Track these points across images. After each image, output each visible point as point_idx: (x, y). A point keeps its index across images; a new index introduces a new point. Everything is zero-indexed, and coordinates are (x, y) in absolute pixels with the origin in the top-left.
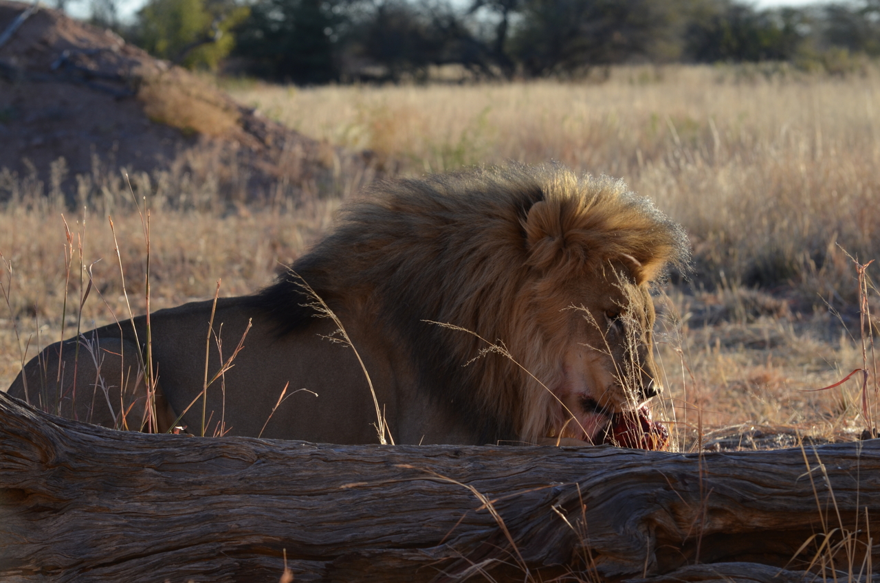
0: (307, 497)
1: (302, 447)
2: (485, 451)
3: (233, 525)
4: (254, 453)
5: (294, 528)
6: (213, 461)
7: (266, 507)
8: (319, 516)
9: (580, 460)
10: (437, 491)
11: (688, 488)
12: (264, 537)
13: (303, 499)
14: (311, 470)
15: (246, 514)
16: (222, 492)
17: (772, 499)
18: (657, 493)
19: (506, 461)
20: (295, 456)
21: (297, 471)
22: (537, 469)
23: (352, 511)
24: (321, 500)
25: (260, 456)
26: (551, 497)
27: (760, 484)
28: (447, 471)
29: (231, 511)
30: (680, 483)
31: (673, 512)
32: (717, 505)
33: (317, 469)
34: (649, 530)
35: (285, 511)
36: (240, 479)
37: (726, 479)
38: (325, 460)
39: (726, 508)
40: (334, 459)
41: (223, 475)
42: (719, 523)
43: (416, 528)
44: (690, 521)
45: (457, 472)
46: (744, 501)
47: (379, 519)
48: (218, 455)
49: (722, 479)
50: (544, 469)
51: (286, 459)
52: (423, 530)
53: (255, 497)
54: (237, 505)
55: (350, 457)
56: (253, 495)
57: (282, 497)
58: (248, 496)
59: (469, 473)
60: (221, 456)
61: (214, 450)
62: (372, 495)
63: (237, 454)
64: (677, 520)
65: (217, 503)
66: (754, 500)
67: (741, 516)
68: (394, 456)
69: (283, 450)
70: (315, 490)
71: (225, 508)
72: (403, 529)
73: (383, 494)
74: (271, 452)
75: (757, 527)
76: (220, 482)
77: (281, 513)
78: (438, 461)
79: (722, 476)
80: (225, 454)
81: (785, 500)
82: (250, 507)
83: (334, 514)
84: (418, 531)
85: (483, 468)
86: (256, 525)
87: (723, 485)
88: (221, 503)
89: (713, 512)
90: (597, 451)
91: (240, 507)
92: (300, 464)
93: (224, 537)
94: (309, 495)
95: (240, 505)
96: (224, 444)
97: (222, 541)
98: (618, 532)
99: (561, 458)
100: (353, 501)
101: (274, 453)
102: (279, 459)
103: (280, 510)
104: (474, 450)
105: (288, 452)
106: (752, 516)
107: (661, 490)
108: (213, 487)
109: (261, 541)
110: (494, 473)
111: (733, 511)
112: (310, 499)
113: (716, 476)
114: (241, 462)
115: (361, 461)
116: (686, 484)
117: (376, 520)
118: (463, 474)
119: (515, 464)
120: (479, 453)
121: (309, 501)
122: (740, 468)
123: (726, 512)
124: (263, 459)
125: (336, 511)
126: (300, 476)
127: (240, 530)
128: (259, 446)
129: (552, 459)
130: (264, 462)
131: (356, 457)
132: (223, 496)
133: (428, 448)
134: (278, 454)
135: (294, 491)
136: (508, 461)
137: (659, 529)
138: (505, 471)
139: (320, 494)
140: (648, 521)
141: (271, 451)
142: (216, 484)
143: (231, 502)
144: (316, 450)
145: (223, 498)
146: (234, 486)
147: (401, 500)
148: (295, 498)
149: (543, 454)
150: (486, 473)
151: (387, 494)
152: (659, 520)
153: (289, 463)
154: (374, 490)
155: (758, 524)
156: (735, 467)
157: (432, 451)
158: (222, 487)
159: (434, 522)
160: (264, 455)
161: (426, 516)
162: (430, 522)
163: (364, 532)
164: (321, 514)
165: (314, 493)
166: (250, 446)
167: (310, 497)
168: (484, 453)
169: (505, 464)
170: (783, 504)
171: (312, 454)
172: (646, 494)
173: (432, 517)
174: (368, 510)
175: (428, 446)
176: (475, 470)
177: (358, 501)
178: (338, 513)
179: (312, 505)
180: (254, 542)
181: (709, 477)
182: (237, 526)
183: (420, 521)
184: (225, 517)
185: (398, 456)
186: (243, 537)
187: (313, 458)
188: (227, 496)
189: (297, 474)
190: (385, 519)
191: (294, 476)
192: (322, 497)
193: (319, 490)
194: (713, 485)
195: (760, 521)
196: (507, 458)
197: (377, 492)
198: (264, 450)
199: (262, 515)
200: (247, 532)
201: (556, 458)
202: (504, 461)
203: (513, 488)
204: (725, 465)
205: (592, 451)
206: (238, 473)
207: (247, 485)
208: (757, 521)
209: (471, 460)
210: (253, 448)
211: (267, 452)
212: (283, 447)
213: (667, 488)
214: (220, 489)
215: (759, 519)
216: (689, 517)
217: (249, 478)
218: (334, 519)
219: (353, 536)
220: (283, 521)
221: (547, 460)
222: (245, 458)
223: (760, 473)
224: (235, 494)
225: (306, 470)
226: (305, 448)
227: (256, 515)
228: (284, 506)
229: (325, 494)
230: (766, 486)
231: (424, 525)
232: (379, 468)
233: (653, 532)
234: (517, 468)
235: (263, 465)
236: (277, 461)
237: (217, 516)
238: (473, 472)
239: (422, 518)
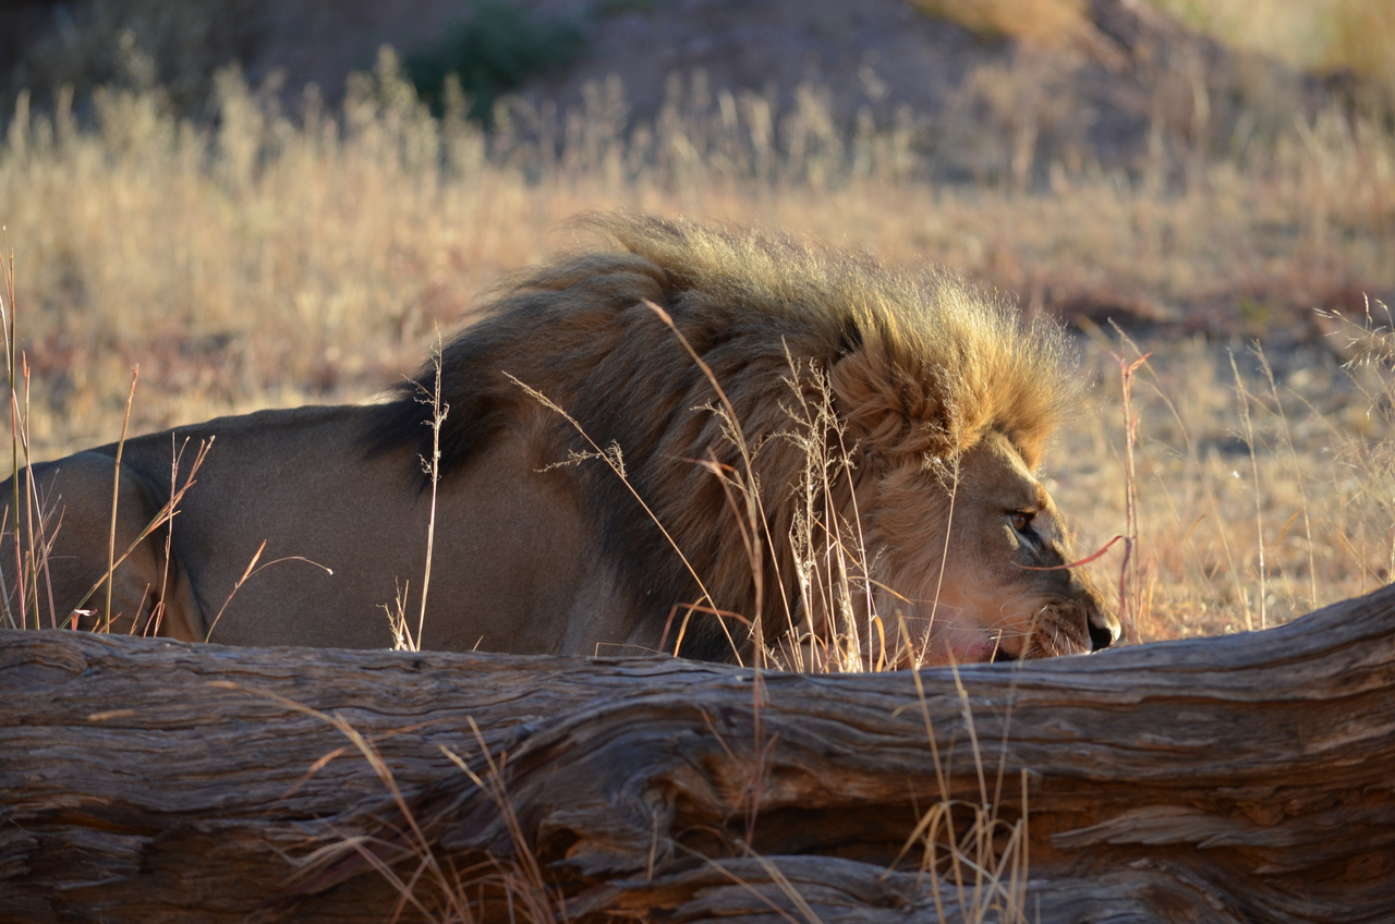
0: (161, 732)
1: (165, 650)
2: (463, 662)
3: (34, 777)
4: (82, 658)
5: (132, 783)
6: (17, 670)
7: (92, 748)
8: (176, 765)
9: (615, 680)
10: (373, 726)
11: (735, 732)
12: (83, 797)
13: (154, 735)
14: (173, 688)
15: (56, 758)
16: (24, 721)
17: (880, 753)
18: (680, 739)
19: (494, 679)
20: (150, 664)
21: (151, 689)
22: (541, 694)
23: (230, 756)
24: (183, 738)
25: (93, 662)
26: (514, 742)
27: (860, 727)
28: (394, 695)
29: (32, 753)
30: (721, 723)
31: (709, 770)
32: (785, 760)
33: (184, 685)
34: (664, 800)
35: (120, 755)
36: (55, 701)
37: (802, 718)
38: (199, 672)
39: (801, 765)
40: (213, 669)
41: (27, 694)
42: (790, 791)
43: (332, 788)
44: (738, 786)
45: (410, 695)
46: (830, 754)
47: (273, 772)
48: (26, 660)
49: (794, 717)
50: (551, 694)
51: (135, 669)
52: (343, 791)
53: (74, 731)
54: (45, 742)
55: (240, 667)
56: (72, 728)
57: (119, 731)
58: (63, 729)
59: (429, 698)
60: (32, 662)
61: (19, 652)
62: (268, 732)
63: (58, 659)
64: (716, 784)
65: (12, 739)
66: (848, 754)
67: (828, 779)
68: (309, 666)
69: (134, 653)
70: (177, 722)
71: (25, 748)
72: (311, 789)
73: (284, 731)
74: (110, 656)
75: (856, 800)
76: (20, 704)
77: (113, 758)
78: (380, 678)
79: (795, 712)
80: (38, 659)
81: (902, 754)
82: (65, 747)
83: (200, 762)
84: (335, 792)
85: (454, 691)
86: (70, 777)
87: (796, 727)
88: (18, 739)
89: (780, 771)
90: (650, 666)
91: (48, 747)
92: (157, 678)
93: (17, 795)
94: (165, 729)
95: (49, 742)
96: (38, 642)
97: (15, 802)
98: (609, 801)
99: (585, 675)
100: (234, 740)
101: (115, 657)
102: (124, 668)
103: (112, 753)
104: (445, 661)
105: (141, 658)
106: (847, 780)
107: (688, 733)
108: (9, 712)
109: (77, 804)
110: (470, 699)
111: (812, 771)
112: (164, 736)
113: (784, 712)
114: (63, 673)
115: (257, 674)
116: (731, 725)
117: (267, 773)
118: (418, 700)
119: (507, 684)
120: (454, 665)
121: (163, 740)
122: (829, 700)
123: (802, 772)
124: (97, 668)
125: (203, 757)
126: (154, 697)
127: (43, 785)
128: (93, 646)
129: (568, 677)
130: (97, 673)
131: (249, 668)
132: (24, 727)
133: (372, 655)
134: (121, 659)
135: (142, 722)
136: (497, 679)
137: (682, 797)
138: (488, 696)
139: (184, 728)
140: (663, 784)
141: (112, 655)
142: (14, 708)
143: (34, 738)
144: (187, 654)
145: (23, 731)
146: (44, 712)
147: (312, 741)
148: (140, 734)
149: (557, 669)
150: (458, 698)
151: (291, 730)
152: (681, 784)
153: (139, 675)
154: (271, 723)
155: (857, 794)
156: (820, 697)
157: (377, 660)
158: (24, 714)
159: (360, 779)
160: (99, 662)
161: (349, 768)
162: (355, 778)
163: (246, 792)
164: (180, 759)
165: (174, 725)
166: (78, 645)
167: (167, 733)
168: (461, 665)
169: (491, 684)
170: (898, 760)
171: (179, 661)
172: (662, 740)
173: (359, 769)
174: (255, 756)
175: (373, 651)
176: (439, 693)
177: (242, 740)
178: (207, 760)
179: (166, 745)
180: (66, 804)
181: (771, 714)
182: (40, 778)
183: (339, 776)
184: (22, 762)
185: (317, 667)
186: (49, 797)
187: (179, 668)
188: (31, 727)
189: (150, 694)
190: (281, 771)
191: (145, 697)
192: (185, 733)
193: (181, 721)
194: (778, 727)
195: (860, 789)
196: (494, 675)
197: (274, 727)
198: (100, 652)
199: (80, 761)
200: (56, 788)
201: (576, 676)
202: (490, 680)
203: (498, 725)
204: (803, 695)
205: (643, 666)
206: (52, 690)
207: (65, 710)
208: (856, 788)
209: (435, 677)
210: (83, 648)
211: (104, 657)
212: (133, 648)
213: (700, 731)
214: (20, 717)
215: (858, 785)
216: (737, 780)
217: (70, 700)
218: (198, 770)
219: (227, 799)
220: (115, 772)
221: (560, 679)
222: (69, 665)
223: (861, 710)
224: (46, 724)
225: (166, 687)
226: (170, 650)
227: (72, 761)
228: (121, 746)
229: (191, 728)
230: (870, 730)
231: (345, 782)
232: (284, 687)
233: (671, 803)
234: (509, 692)
235: (95, 677)
236: (120, 672)
237: (8, 760)
238: (435, 697)
239: (343, 772)
